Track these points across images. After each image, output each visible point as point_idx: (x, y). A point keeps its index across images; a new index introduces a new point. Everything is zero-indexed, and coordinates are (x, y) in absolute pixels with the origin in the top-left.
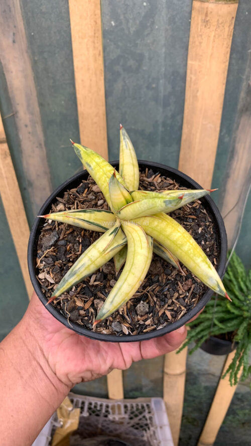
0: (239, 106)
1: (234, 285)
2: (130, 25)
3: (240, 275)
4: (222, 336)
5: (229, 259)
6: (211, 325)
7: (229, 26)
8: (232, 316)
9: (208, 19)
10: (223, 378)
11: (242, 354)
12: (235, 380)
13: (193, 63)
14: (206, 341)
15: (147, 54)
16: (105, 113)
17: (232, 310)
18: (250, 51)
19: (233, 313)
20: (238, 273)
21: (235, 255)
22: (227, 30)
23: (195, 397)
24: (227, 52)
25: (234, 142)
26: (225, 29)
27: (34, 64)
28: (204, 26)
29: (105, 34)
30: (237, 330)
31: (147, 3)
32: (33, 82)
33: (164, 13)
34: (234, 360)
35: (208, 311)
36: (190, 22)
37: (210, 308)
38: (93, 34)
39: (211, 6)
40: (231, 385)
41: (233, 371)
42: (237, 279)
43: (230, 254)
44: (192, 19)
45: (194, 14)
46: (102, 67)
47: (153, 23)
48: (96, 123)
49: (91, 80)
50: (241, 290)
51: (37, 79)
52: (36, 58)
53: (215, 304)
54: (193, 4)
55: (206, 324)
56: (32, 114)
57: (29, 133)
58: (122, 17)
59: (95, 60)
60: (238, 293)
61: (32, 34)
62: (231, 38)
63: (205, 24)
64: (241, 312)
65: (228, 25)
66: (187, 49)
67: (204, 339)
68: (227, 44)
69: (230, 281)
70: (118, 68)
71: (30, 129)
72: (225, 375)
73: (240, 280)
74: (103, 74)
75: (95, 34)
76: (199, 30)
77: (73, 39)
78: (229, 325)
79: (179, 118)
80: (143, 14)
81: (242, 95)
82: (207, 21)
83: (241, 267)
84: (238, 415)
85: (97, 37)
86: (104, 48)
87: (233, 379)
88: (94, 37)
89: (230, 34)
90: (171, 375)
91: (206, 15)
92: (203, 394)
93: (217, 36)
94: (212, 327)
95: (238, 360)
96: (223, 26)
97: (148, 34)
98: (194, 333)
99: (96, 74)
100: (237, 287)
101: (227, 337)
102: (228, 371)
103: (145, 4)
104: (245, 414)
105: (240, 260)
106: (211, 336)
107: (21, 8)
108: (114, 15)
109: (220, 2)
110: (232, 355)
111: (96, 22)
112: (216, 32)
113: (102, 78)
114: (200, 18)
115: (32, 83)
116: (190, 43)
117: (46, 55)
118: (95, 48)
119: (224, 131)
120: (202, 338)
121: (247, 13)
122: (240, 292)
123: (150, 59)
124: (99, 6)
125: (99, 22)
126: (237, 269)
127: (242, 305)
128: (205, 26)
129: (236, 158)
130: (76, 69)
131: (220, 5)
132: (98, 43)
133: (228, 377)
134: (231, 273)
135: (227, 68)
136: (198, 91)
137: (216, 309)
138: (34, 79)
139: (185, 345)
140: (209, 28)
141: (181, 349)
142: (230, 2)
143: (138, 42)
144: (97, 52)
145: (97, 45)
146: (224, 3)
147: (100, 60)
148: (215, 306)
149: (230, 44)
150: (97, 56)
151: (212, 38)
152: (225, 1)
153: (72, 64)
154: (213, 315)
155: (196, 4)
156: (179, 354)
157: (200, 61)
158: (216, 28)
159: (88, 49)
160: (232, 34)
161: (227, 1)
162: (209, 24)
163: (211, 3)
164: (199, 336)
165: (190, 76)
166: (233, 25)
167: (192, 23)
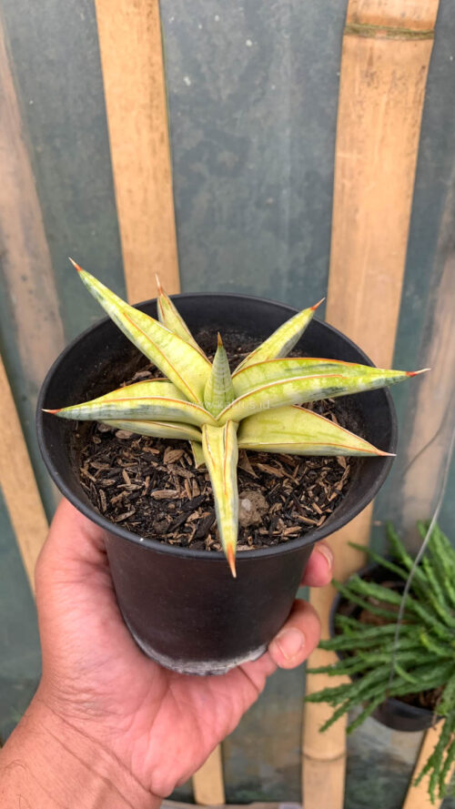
0: (440, 241)
1: (436, 595)
2: (221, 83)
3: (448, 572)
4: (413, 699)
6: (389, 673)
7: (417, 84)
8: (432, 658)
9: (374, 70)
10: (416, 785)
11: (453, 737)
12: (440, 788)
13: (347, 155)
14: (381, 706)
15: (255, 140)
16: (174, 252)
17: (432, 647)
19: (434, 653)
20: (443, 567)
21: (438, 531)
22: (414, 91)
24: (414, 135)
25: (432, 309)
26: (407, 89)
27: (37, 162)
28: (366, 85)
29: (172, 102)
30: (444, 687)
31: (253, 41)
32: (35, 193)
33: (287, 58)
34: (438, 750)
35: (382, 649)
36: (338, 78)
37: (388, 640)
38: (148, 101)
39: (378, 44)
40: (432, 800)
41: (435, 772)
42: (441, 581)
43: (427, 527)
44: (343, 71)
45: (346, 61)
46: (167, 165)
47: (266, 79)
49: (146, 190)
50: (450, 603)
51: (41, 188)
52: (39, 149)
53: (397, 634)
54: (344, 42)
55: (379, 673)
56: (35, 255)
57: (31, 292)
58: (204, 69)
59: (154, 152)
60: (443, 612)
61: (31, 102)
62: (421, 107)
63: (368, 79)
64: (450, 650)
65: (415, 81)
66: (334, 130)
67: (377, 702)
68: (413, 118)
69: (430, 585)
70: (200, 167)
71: (31, 284)
72: (419, 780)
73: (447, 583)
74: (170, 180)
75: (151, 101)
76: (357, 92)
77: (109, 111)
78: (426, 678)
79: (320, 263)
80: (245, 63)
81: (446, 218)
82: (372, 75)
83: (451, 557)
85: (157, 107)
86: (171, 130)
87: (437, 786)
88: (151, 107)
89: (418, 98)
90: (316, 760)
91: (370, 63)
93: (392, 104)
94: (391, 679)
95: (447, 749)
96: (404, 84)
97: (257, 101)
98: (354, 692)
99: (155, 179)
100: (441, 598)
101: (422, 700)
102: (425, 770)
103: (249, 43)
105: (448, 542)
106: (390, 698)
107: (8, 53)
108: (190, 65)
109: (397, 37)
110: (433, 737)
111: (153, 79)
112: (391, 96)
113: (169, 186)
114: (358, 69)
115: (32, 197)
116: (340, 117)
117: (58, 143)
118: (151, 128)
119: (412, 288)
120: (372, 699)
121: (451, 58)
122: (449, 609)
123: (262, 148)
124: (159, 48)
125: (160, 78)
126: (441, 561)
128: (369, 85)
129: (436, 341)
130: (115, 170)
131: (397, 43)
132: (157, 119)
133: (426, 778)
134: (429, 570)
135: (414, 165)
136: (357, 210)
137: (398, 645)
138: (38, 189)
139: (336, 716)
140: (376, 88)
141: (329, 723)
142: (417, 38)
143: (238, 115)
144: (157, 136)
145: (156, 122)
146: (404, 38)
147: (164, 152)
148: (396, 637)
149: (419, 119)
150: (157, 144)
151: (382, 108)
152: (408, 36)
153: (109, 161)
154: (392, 657)
155: (351, 42)
156: (326, 732)
157: (360, 152)
158: (391, 88)
159: (138, 131)
160: (423, 100)
161: (411, 35)
162: (375, 80)
163: (378, 38)
164: (366, 697)
165: (341, 182)
166: (425, 80)
167: (343, 78)
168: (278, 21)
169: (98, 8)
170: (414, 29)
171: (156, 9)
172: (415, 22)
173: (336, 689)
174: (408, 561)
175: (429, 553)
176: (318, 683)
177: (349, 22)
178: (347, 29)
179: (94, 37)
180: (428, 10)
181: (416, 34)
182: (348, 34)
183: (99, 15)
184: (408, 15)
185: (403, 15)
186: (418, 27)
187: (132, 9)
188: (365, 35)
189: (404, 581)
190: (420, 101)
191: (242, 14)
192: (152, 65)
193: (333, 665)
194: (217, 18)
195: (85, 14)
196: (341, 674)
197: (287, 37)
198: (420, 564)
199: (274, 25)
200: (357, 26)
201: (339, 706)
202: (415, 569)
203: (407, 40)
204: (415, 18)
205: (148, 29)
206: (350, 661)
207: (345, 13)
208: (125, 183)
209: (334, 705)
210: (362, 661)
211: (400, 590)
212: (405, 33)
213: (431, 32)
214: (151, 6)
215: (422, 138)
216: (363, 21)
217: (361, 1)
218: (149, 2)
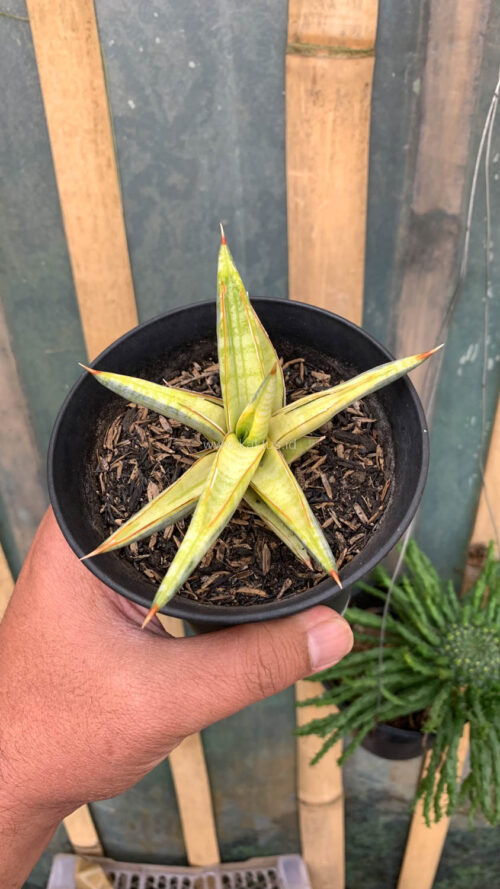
0: (398, 255)
1: (419, 614)
2: (166, 105)
3: (429, 590)
6: (377, 699)
7: (362, 101)
8: (417, 679)
9: (318, 88)
11: (444, 757)
12: (436, 812)
13: (299, 174)
14: (371, 733)
15: (204, 162)
16: (130, 279)
17: (417, 667)
18: (407, 147)
19: (419, 673)
20: (424, 587)
22: (359, 108)
23: (368, 847)
24: (363, 151)
25: (395, 325)
26: (352, 106)
28: (311, 103)
29: (118, 125)
30: (431, 706)
31: (196, 63)
33: (231, 78)
34: (430, 771)
35: (368, 674)
36: (284, 97)
37: (372, 664)
38: (92, 125)
39: (321, 63)
40: (428, 823)
42: (423, 601)
44: (288, 90)
45: (290, 80)
46: (116, 191)
47: (211, 102)
48: (113, 301)
49: (95, 217)
50: (433, 622)
53: (381, 658)
54: (287, 61)
55: (366, 699)
58: (148, 91)
59: (101, 178)
60: (425, 631)
62: (368, 124)
63: (313, 98)
64: (435, 669)
65: (359, 98)
66: (283, 147)
67: (366, 729)
68: (361, 134)
69: (412, 606)
70: (150, 191)
73: (429, 602)
74: (120, 205)
75: (96, 125)
76: (303, 110)
77: (52, 138)
78: (412, 698)
80: (190, 84)
81: (402, 232)
82: (317, 93)
84: (458, 877)
85: (102, 132)
86: (118, 154)
87: (432, 810)
88: (96, 131)
89: (364, 115)
90: (312, 805)
91: (314, 81)
92: (382, 840)
93: (339, 121)
94: (379, 703)
95: (439, 769)
96: (349, 102)
97: (205, 122)
98: (343, 721)
99: (105, 206)
100: (423, 618)
102: (419, 794)
103: (192, 64)
104: (473, 875)
105: (427, 562)
106: (379, 724)
108: (134, 88)
109: (339, 56)
111: (96, 103)
112: (338, 114)
113: (119, 212)
114: (302, 88)
116: (289, 136)
118: (97, 153)
119: (372, 305)
120: (361, 727)
121: (394, 75)
122: (431, 628)
123: (212, 170)
124: (100, 72)
125: (103, 101)
127: (435, 654)
128: (314, 103)
130: (62, 197)
131: (340, 61)
132: (103, 143)
134: (410, 590)
136: (312, 229)
137: (383, 667)
139: (326, 747)
140: (322, 106)
141: (320, 755)
142: (357, 56)
143: (184, 137)
144: (103, 161)
145: (102, 147)
146: (345, 56)
147: (112, 177)
148: (380, 661)
149: (367, 135)
150: (105, 169)
151: (329, 125)
152: (349, 54)
153: (54, 187)
154: (378, 680)
155: (293, 61)
156: (317, 765)
157: (311, 169)
158: (337, 105)
159: (84, 156)
160: (369, 116)
161: (352, 54)
162: (320, 98)
163: (320, 58)
164: (355, 725)
165: (293, 200)
166: (369, 98)
167: (288, 98)
168: (220, 43)
169: (35, 33)
170: (355, 48)
171: (95, 33)
172: (355, 41)
173: (324, 720)
174: (387, 582)
176: (307, 716)
177: (290, 41)
178: (288, 50)
179: (32, 61)
180: (367, 28)
181: (357, 52)
182: (290, 53)
184: (348, 34)
185: (343, 34)
186: (358, 45)
187: (69, 34)
188: (307, 53)
190: (365, 118)
191: (183, 36)
192: (94, 89)
193: (320, 696)
194: (158, 40)
195: (22, 39)
196: (328, 704)
197: (230, 57)
198: (401, 585)
199: (216, 46)
200: (297, 45)
201: (329, 736)
203: (350, 58)
204: (354, 36)
205: (88, 53)
206: (338, 690)
207: (286, 32)
208: (73, 210)
209: (323, 735)
210: (350, 689)
211: (381, 614)
212: (346, 52)
213: (371, 50)
215: (371, 154)
216: (304, 42)
217: (301, 21)
218: (87, 26)
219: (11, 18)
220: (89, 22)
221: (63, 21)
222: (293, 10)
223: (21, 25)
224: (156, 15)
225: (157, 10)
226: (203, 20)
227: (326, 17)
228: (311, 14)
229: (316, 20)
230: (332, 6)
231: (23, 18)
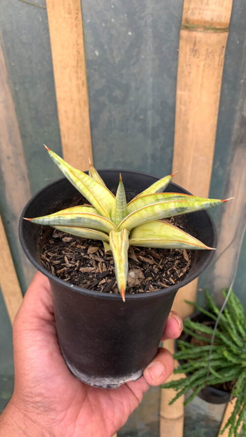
0: (233, 138)
1: (232, 329)
2: (115, 55)
3: (238, 316)
4: (220, 387)
5: (227, 299)
6: (206, 373)
7: (220, 56)
8: (229, 364)
9: (197, 48)
10: (222, 434)
11: (242, 407)
12: (235, 435)
13: (183, 93)
14: (202, 391)
15: (133, 85)
16: (90, 145)
17: (230, 358)
18: (242, 81)
19: (231, 362)
20: (236, 315)
21: (233, 295)
22: (218, 60)
24: (218, 83)
25: (229, 175)
26: (214, 58)
27: (16, 96)
28: (192, 56)
29: (89, 64)
30: (236, 380)
31: (132, 33)
33: (150, 42)
34: (233, 414)
35: (202, 359)
36: (177, 53)
37: (206, 354)
38: (75, 64)
39: (199, 35)
41: (231, 427)
42: (234, 322)
43: (227, 292)
44: (180, 48)
45: (182, 43)
46: (86, 98)
47: (139, 53)
48: (81, 155)
49: (74, 111)
50: (239, 334)
51: (18, 110)
52: (17, 89)
53: (211, 350)
54: (181, 33)
55: (201, 372)
56: (15, 145)
57: (12, 165)
58: (106, 47)
59: (79, 91)
60: (235, 339)
61: (13, 64)
62: (222, 68)
63: (194, 53)
64: (240, 360)
65: (219, 54)
66: (176, 79)
67: (200, 388)
68: (218, 74)
69: (229, 324)
70: (103, 99)
71: (12, 161)
72: (223, 431)
73: (238, 323)
74: (88, 106)
75: (77, 64)
76: (188, 59)
77: (55, 69)
78: (226, 375)
79: (168, 150)
80: (128, 44)
81: (236, 126)
82: (196, 51)
83: (240, 309)
85: (81, 67)
86: (88, 79)
87: (233, 435)
88: (77, 67)
89: (220, 63)
90: (167, 419)
91: (195, 44)
93: (206, 66)
94: (208, 375)
95: (238, 414)
96: (213, 56)
97: (134, 64)
98: (188, 383)
99: (80, 105)
100: (235, 331)
101: (225, 387)
102: (227, 426)
103: (130, 33)
105: (238, 300)
106: (207, 386)
108: (99, 45)
109: (209, 31)
110: (231, 407)
111: (78, 52)
112: (206, 62)
113: (87, 109)
114: (188, 48)
115: (13, 114)
116: (179, 73)
117: (27, 85)
118: (77, 78)
119: (218, 164)
120: (198, 386)
121: (238, 42)
122: (239, 337)
123: (137, 89)
124: (81, 36)
125: (82, 52)
126: (234, 310)
127: (240, 352)
128: (194, 56)
129: (231, 192)
130: (58, 100)
131: (209, 34)
132: (81, 73)
133: (227, 430)
134: (228, 316)
135: (219, 98)
136: (188, 123)
137: (211, 357)
138: (16, 111)
139: (178, 396)
140: (198, 58)
141: (174, 400)
142: (219, 31)
143: (124, 71)
144: (80, 82)
145: (80, 75)
146: (212, 31)
147: (84, 91)
148: (210, 353)
149: (221, 74)
150: (81, 86)
151: (201, 68)
152: (215, 30)
153: (54, 95)
154: (208, 364)
155: (184, 33)
156: (172, 405)
157: (189, 91)
158: (206, 58)
159: (71, 80)
160: (223, 64)
161: (216, 30)
162: (197, 53)
163: (199, 32)
164: (194, 386)
165: (180, 107)
166: (224, 54)
167: (180, 52)
168: (146, 23)
169: (49, 15)
170: (218, 27)
171: (80, 15)
172: (218, 23)
173: (178, 381)
174: (216, 311)
175: (228, 306)
177: (183, 23)
178: (182, 27)
179: (47, 29)
180: (225, 17)
181: (219, 29)
182: (182, 29)
183: (49, 18)
184: (215, 19)
185: (212, 19)
186: (220, 25)
187: (67, 15)
188: (192, 29)
189: (215, 321)
190: (221, 65)
191: (126, 18)
192: (78, 45)
193: (177, 368)
194: (113, 20)
195: (42, 17)
196: (181, 372)
197: (150, 30)
198: (223, 312)
199: (143, 24)
200: (188, 25)
201: (180, 390)
202: (220, 315)
203: (215, 32)
204: (218, 21)
205: (76, 26)
206: (186, 365)
207: (181, 17)
208: (63, 107)
209: (177, 390)
210: (192, 366)
211: (213, 326)
212: (213, 29)
213: (227, 28)
214: (77, 13)
215: (223, 84)
216: (191, 23)
217: (190, 12)
218: (76, 11)
219: (37, 6)
220: (77, 10)
221: (64, 9)
222: (186, 6)
223: (42, 11)
224: (113, 7)
225: (114, 4)
226: (137, 10)
227: (203, 10)
228: (196, 8)
229: (198, 11)
230: (207, 4)
231: (43, 7)
